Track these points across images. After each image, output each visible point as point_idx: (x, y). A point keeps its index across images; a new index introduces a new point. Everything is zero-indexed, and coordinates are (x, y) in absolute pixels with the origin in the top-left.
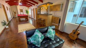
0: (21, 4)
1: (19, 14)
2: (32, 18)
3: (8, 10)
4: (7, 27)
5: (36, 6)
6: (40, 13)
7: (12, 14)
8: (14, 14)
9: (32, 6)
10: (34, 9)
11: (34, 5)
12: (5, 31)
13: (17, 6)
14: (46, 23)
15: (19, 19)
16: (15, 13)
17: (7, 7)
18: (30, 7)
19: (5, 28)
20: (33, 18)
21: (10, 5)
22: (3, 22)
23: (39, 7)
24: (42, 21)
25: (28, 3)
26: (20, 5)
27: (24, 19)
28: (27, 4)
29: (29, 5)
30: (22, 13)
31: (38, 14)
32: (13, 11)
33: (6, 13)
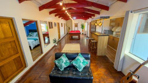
1: (73, 30)
3: (62, 26)
6: (95, 30)
7: (67, 29)
12: (55, 48)
15: (70, 36)
16: (69, 28)
17: (62, 24)
19: (55, 45)
21: (65, 20)
22: (54, 39)
30: (76, 29)
32: (68, 27)
33: (59, 30)
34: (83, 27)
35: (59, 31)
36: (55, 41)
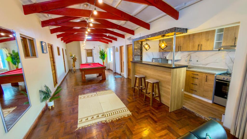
0: (90, 38)
1: (84, 62)
2: (115, 73)
3: (59, 54)
4: (51, 104)
5: (129, 39)
6: (141, 59)
7: (69, 62)
8: (72, 63)
9: (116, 39)
10: (121, 47)
11: (123, 36)
13: (81, 42)
14: (162, 93)
15: (83, 76)
16: (74, 60)
17: (58, 48)
18: (111, 42)
19: (47, 106)
20: (118, 71)
21: (65, 41)
22: (44, 89)
23: (138, 42)
24: (150, 86)
25: (108, 35)
26: (88, 40)
27: (95, 75)
28: (106, 36)
29: (109, 37)
30: (90, 60)
31: (134, 63)
32: (71, 56)
33: (54, 62)
34: (103, 55)
35: (54, 66)
36: (46, 94)
